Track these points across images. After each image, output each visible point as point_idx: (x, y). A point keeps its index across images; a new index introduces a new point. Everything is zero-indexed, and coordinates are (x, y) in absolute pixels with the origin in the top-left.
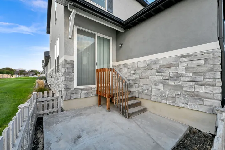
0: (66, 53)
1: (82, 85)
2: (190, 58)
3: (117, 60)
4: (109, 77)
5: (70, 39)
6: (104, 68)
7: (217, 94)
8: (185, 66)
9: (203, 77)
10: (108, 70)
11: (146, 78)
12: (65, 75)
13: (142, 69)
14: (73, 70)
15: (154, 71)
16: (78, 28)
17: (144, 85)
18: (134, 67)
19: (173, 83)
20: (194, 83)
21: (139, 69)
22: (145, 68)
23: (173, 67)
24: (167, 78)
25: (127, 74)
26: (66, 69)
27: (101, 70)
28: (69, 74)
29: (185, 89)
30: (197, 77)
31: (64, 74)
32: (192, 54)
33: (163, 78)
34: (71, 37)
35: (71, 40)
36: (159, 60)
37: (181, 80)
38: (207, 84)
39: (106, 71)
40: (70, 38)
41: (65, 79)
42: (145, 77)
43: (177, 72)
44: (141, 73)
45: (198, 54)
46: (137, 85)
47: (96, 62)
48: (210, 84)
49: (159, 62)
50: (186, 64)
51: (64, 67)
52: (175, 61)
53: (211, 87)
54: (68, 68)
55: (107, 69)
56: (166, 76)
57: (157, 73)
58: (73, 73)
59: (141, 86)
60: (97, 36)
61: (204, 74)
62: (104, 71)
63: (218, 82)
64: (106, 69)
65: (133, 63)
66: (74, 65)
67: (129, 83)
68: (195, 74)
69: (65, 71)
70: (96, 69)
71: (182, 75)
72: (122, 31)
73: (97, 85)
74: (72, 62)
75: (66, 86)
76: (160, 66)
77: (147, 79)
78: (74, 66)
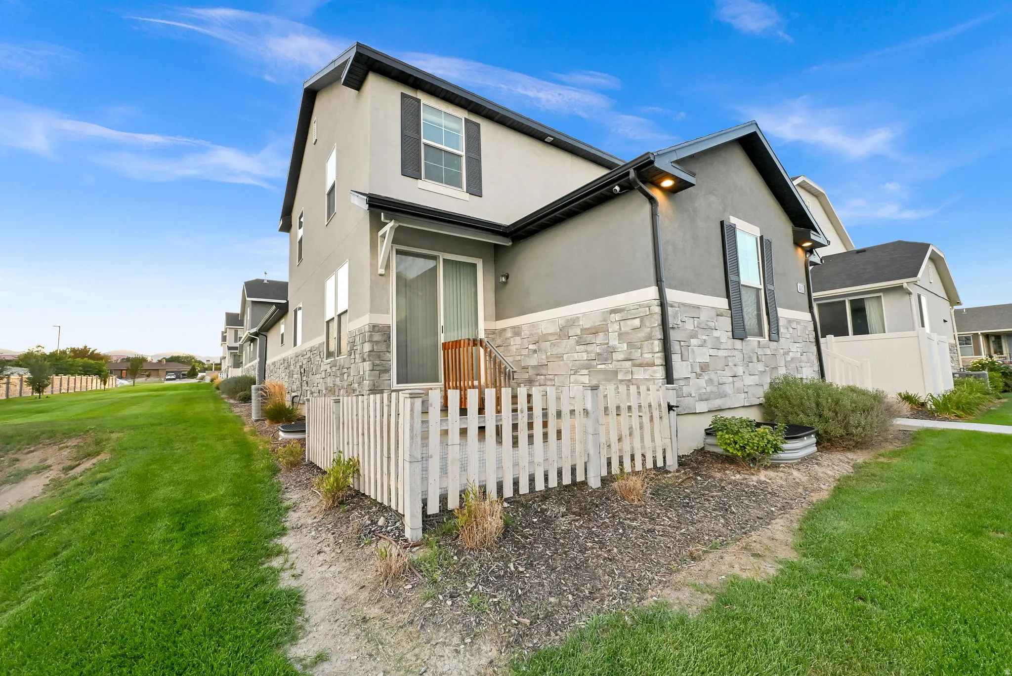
0: (374, 309)
1: (407, 383)
2: (622, 314)
3: (498, 317)
4: (472, 359)
5: (381, 277)
6: (460, 341)
7: (657, 379)
8: (616, 330)
9: (640, 350)
10: (469, 344)
11: (558, 359)
12: (371, 358)
13: (550, 338)
14: (389, 346)
15: (572, 341)
16: (398, 248)
17: (556, 377)
18: (535, 334)
19: (603, 366)
20: (630, 362)
21: (545, 338)
22: (556, 337)
23: (601, 332)
24: (593, 356)
25: (520, 352)
26: (373, 345)
27: (454, 343)
28: (379, 357)
29: (620, 377)
30: (633, 350)
31: (369, 356)
32: (625, 308)
33: (588, 357)
34: (384, 273)
35: (383, 278)
36: (578, 318)
37: (614, 358)
38: (645, 362)
39: (464, 347)
40: (381, 275)
41: (371, 368)
42: (557, 357)
43: (608, 344)
44: (549, 348)
45: (632, 308)
46: (542, 377)
47: (442, 324)
48: (649, 363)
49: (579, 322)
50: (618, 327)
51: (369, 341)
52: (603, 321)
53: (650, 368)
54: (377, 342)
55: (466, 341)
56: (591, 352)
57: (577, 347)
58: (388, 354)
59: (551, 380)
60: (444, 260)
61: (641, 345)
62: (460, 347)
63: (657, 358)
64: (464, 343)
65: (533, 325)
66: (389, 334)
67: (511, 370)
68: (630, 345)
69: (371, 349)
70: (443, 341)
71: (614, 348)
72: (506, 243)
73: (445, 383)
74: (386, 328)
75: (374, 385)
76: (581, 330)
77: (561, 361)
78: (390, 337)
